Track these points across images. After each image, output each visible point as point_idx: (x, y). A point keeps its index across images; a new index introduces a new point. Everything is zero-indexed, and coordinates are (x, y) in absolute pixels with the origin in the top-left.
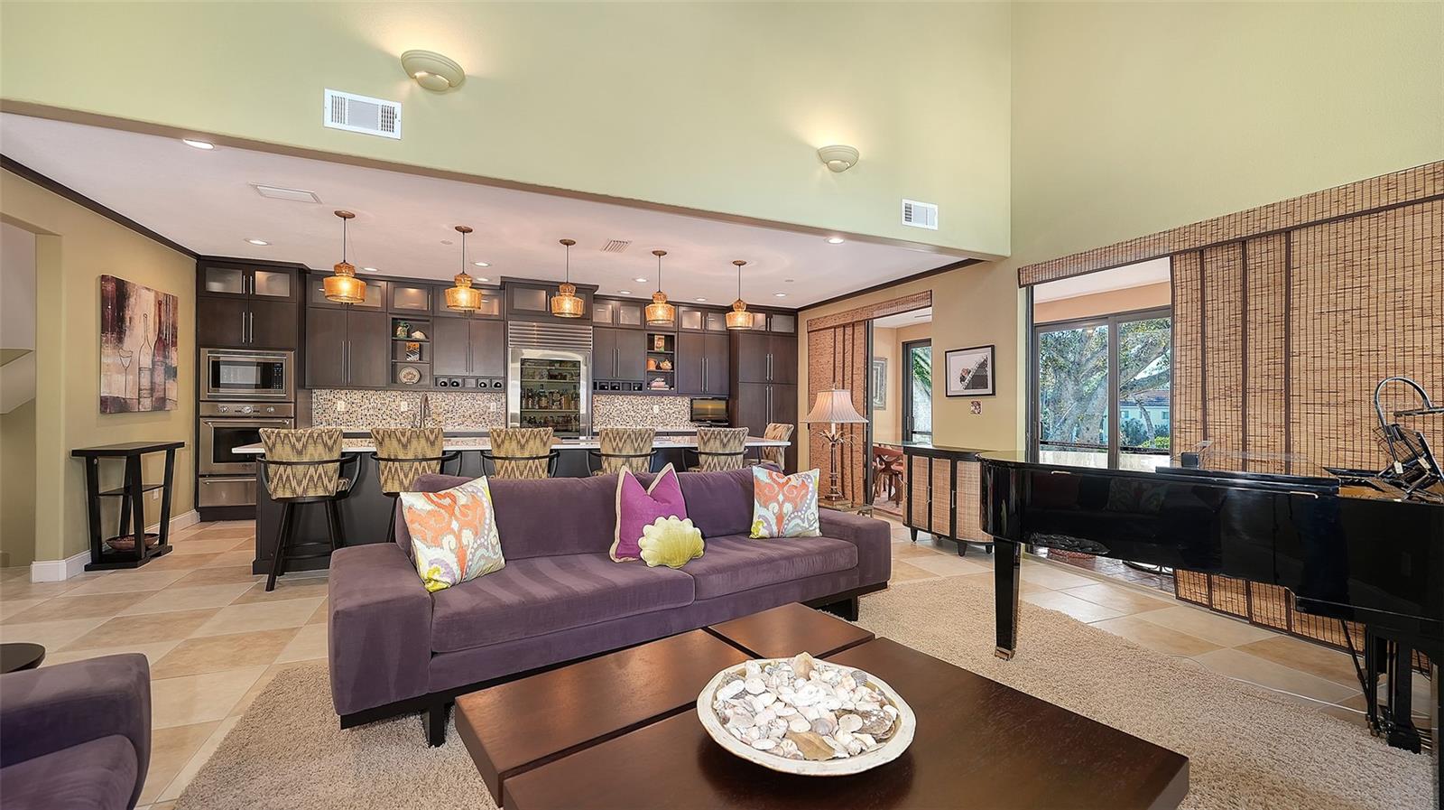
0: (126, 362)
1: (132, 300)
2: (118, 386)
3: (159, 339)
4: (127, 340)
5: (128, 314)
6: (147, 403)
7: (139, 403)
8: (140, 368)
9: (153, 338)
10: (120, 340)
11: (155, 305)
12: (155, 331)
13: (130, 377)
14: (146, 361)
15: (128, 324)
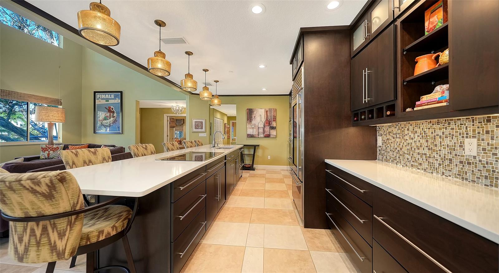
0: (253, 126)
1: (255, 112)
2: (250, 131)
3: (267, 120)
4: (253, 122)
5: (253, 116)
6: (262, 136)
7: (258, 135)
8: (258, 128)
9: (264, 120)
10: (251, 121)
11: (265, 112)
12: (265, 118)
13: (255, 130)
14: (261, 125)
15: (253, 118)
